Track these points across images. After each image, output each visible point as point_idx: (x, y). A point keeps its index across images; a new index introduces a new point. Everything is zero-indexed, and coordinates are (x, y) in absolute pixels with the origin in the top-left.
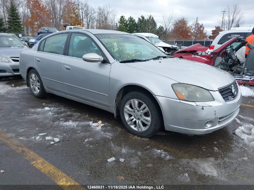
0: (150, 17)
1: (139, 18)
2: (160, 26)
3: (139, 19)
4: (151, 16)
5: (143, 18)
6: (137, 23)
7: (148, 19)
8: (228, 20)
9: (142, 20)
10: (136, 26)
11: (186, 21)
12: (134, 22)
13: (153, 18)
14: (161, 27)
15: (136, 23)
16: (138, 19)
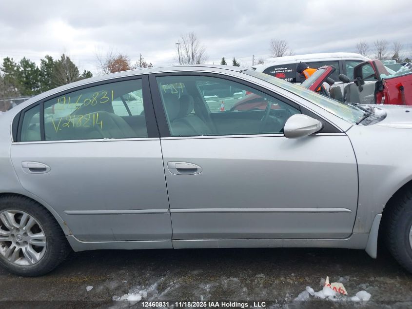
0: (63, 57)
1: (41, 60)
2: (85, 71)
3: (43, 62)
4: (64, 55)
5: (50, 59)
6: (40, 69)
7: (59, 60)
8: (186, 56)
9: (49, 64)
10: (40, 75)
11: (126, 60)
12: (34, 67)
13: (68, 58)
14: (87, 72)
15: (37, 69)
16: (40, 62)
